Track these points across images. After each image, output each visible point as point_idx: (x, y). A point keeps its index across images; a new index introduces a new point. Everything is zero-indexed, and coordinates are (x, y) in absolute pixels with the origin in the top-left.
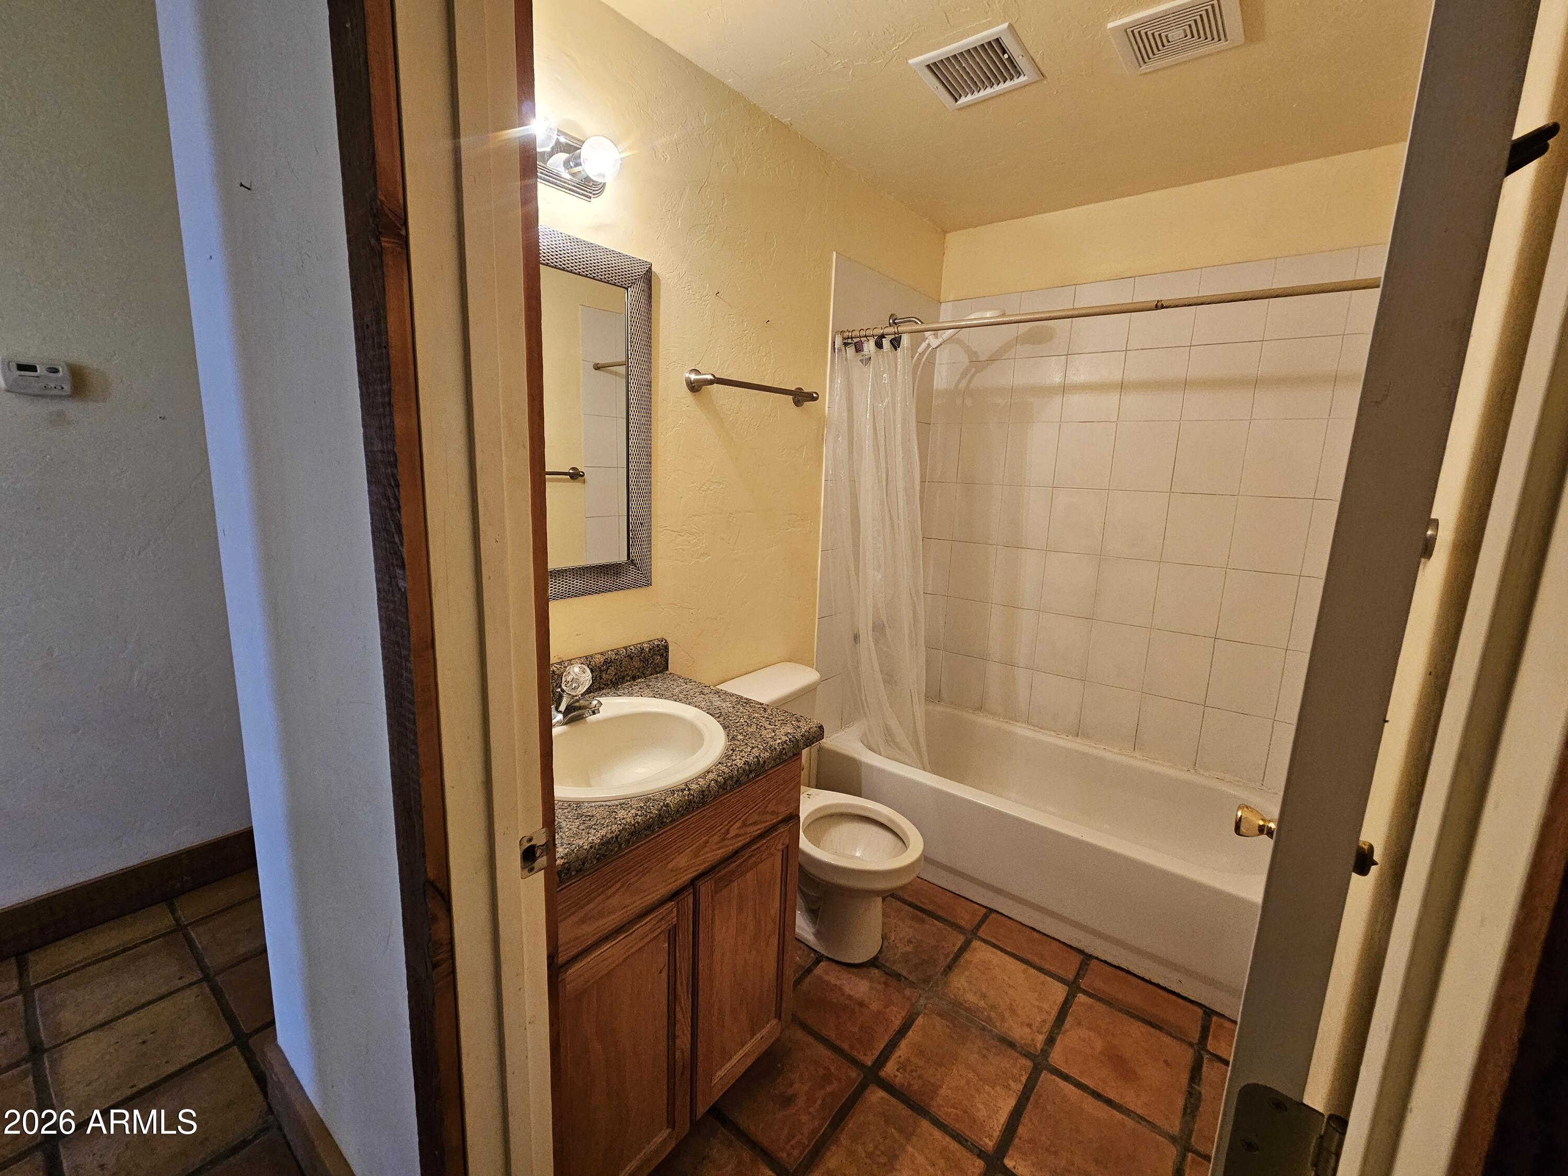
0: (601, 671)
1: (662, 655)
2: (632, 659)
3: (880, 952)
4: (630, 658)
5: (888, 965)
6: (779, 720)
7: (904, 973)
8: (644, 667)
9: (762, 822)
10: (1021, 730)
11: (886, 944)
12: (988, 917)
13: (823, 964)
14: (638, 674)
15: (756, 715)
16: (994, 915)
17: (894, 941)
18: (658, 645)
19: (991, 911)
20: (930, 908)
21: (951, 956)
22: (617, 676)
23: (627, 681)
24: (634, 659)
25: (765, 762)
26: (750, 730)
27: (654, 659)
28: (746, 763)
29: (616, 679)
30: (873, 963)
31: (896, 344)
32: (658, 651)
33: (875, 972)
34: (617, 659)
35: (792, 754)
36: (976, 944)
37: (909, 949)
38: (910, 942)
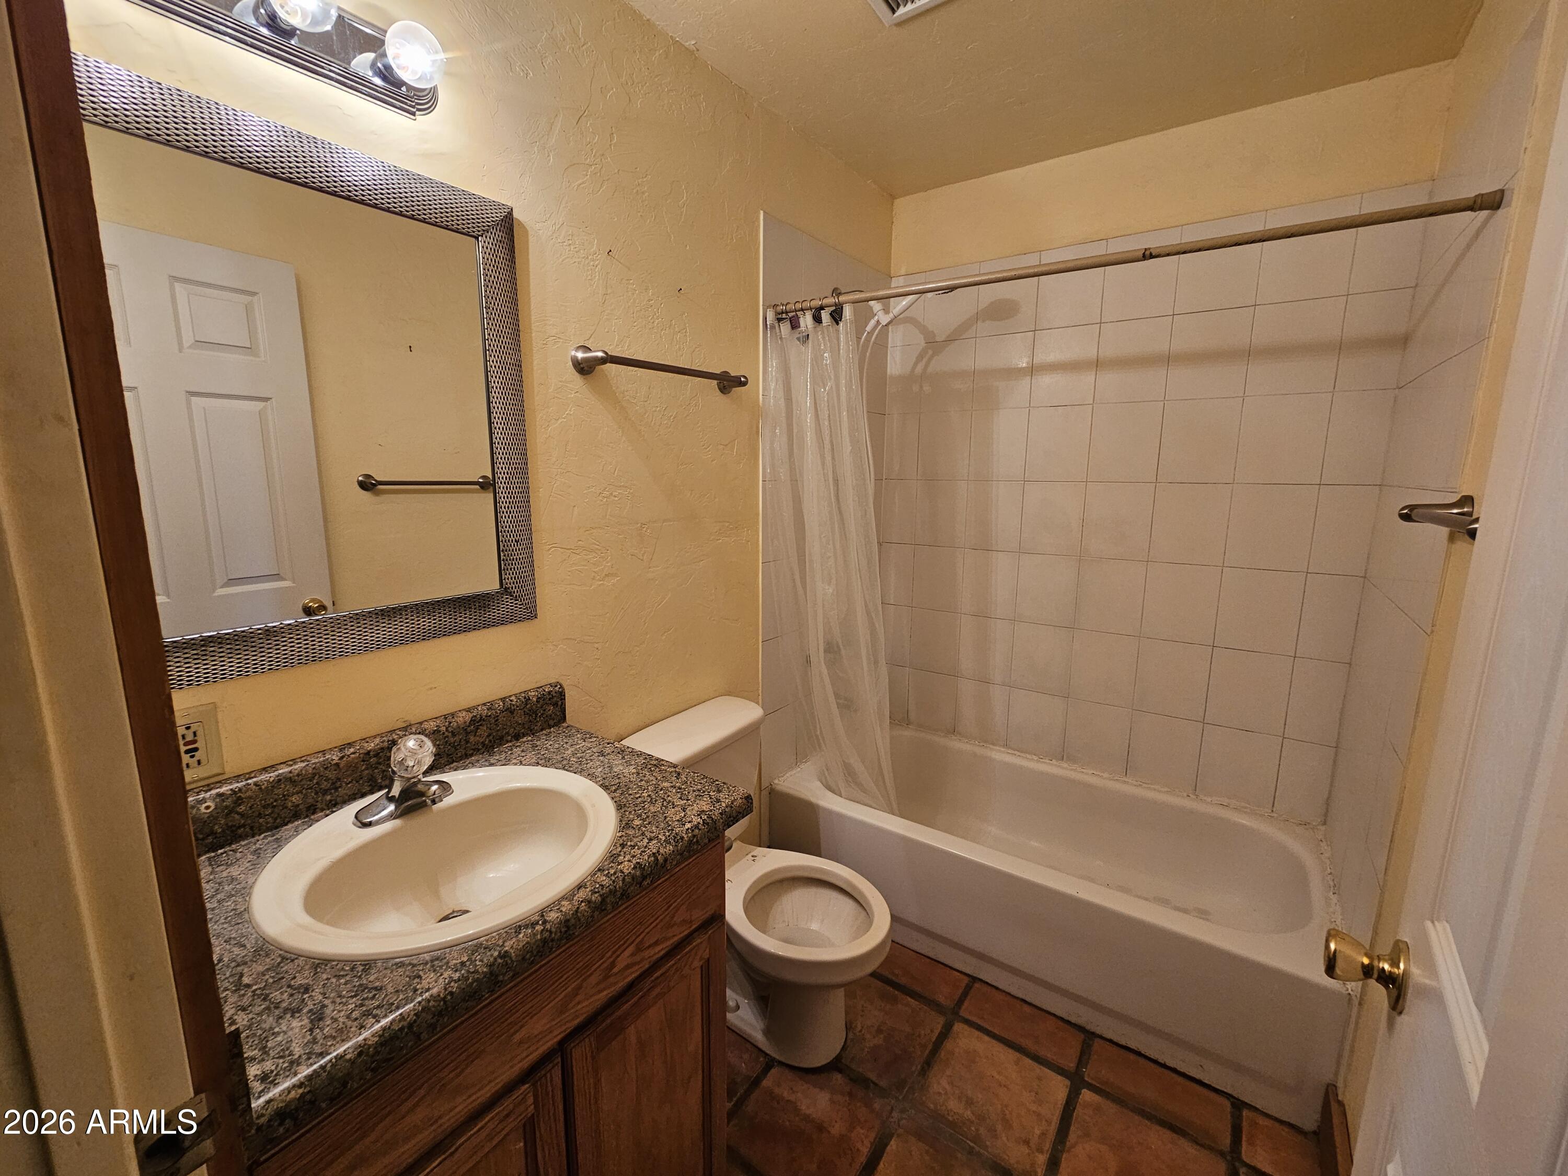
0: (467, 733)
1: (555, 704)
2: (512, 712)
3: (844, 1048)
4: (511, 712)
5: (853, 1066)
6: (694, 791)
7: (873, 1076)
8: (530, 721)
9: (667, 939)
10: (1000, 755)
11: (851, 1036)
12: (971, 988)
13: (773, 1071)
14: (523, 731)
15: (666, 784)
16: (977, 985)
17: (860, 1031)
18: (549, 693)
19: (974, 979)
20: (903, 981)
21: (930, 1047)
22: (491, 737)
23: (508, 742)
24: (515, 713)
25: (666, 860)
26: (653, 809)
27: (544, 710)
28: (638, 866)
29: (490, 741)
30: (836, 1065)
31: (837, 317)
32: (550, 699)
33: (838, 1078)
34: (490, 716)
35: (707, 841)
36: (958, 1027)
37: (879, 1040)
38: (879, 1031)
